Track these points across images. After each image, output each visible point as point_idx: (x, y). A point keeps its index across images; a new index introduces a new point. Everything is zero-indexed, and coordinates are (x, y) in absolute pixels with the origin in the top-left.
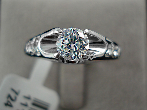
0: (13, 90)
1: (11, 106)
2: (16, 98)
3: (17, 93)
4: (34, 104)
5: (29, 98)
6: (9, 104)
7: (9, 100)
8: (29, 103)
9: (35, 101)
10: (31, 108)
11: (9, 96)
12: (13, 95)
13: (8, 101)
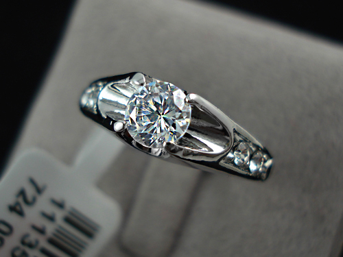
0: (32, 182)
1: (21, 213)
2: (34, 200)
3: (39, 190)
4: (68, 220)
5: (60, 205)
6: (18, 208)
7: (21, 200)
8: (59, 215)
9: (71, 213)
10: (60, 227)
11: (22, 193)
12: (30, 192)
13: (18, 204)
